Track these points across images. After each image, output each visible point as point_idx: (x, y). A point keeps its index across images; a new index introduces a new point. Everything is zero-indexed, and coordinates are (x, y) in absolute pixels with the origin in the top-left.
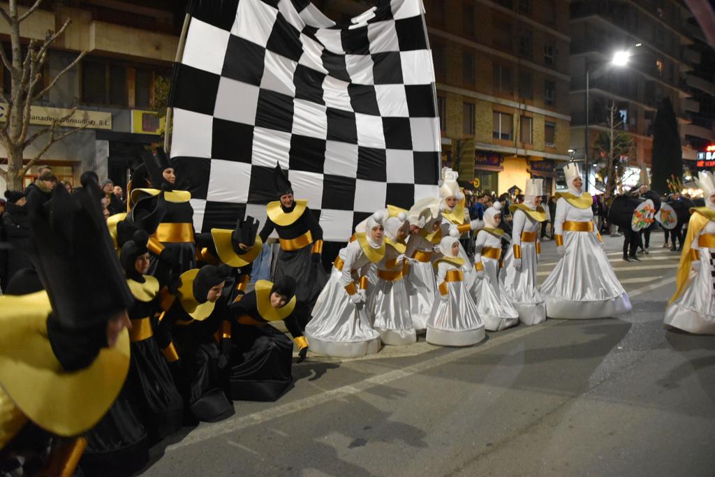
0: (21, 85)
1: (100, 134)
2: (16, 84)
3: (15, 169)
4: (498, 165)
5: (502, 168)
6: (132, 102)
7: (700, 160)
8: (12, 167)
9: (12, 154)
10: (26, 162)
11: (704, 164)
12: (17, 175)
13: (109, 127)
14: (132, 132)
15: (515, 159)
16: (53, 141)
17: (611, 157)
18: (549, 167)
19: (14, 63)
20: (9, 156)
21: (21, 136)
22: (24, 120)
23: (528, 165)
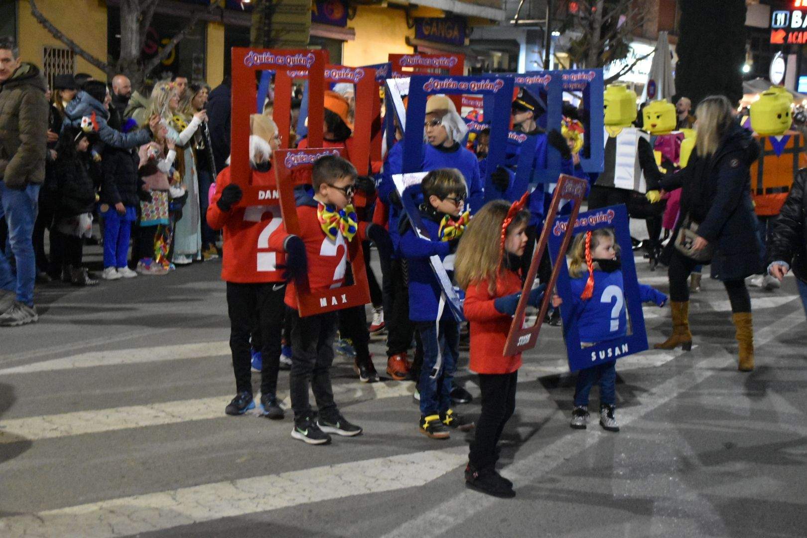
4: (341, 23)
5: (352, 32)
7: (777, 30)
11: (785, 39)
15: (382, 11)
17: (598, 17)
18: (455, 33)
23: (410, 27)
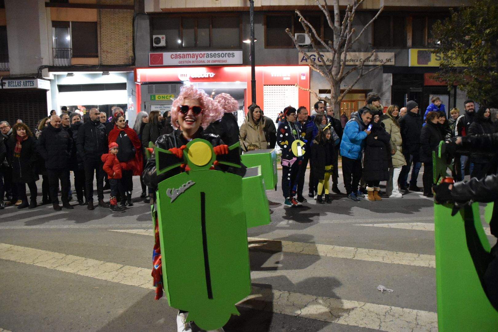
0: (340, 38)
1: (386, 69)
2: (337, 38)
3: (335, 97)
6: (409, 43)
8: (334, 95)
9: (333, 86)
10: (342, 91)
12: (336, 101)
13: (392, 63)
14: (410, 66)
16: (362, 76)
19: (335, 23)
20: (332, 88)
21: (340, 73)
22: (342, 63)
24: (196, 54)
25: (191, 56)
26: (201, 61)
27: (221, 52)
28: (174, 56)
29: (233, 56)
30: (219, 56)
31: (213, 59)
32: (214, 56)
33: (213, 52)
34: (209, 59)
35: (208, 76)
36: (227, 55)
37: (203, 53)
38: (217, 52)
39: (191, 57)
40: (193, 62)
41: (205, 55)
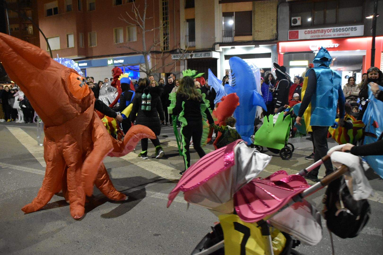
24: (324, 30)
25: (321, 31)
26: (328, 35)
27: (345, 27)
28: (307, 32)
29: (356, 29)
30: (343, 30)
31: (339, 33)
32: (340, 30)
33: (338, 28)
34: (335, 33)
35: (333, 47)
36: (350, 29)
37: (330, 28)
38: (341, 28)
39: (320, 33)
40: (322, 36)
41: (332, 30)
